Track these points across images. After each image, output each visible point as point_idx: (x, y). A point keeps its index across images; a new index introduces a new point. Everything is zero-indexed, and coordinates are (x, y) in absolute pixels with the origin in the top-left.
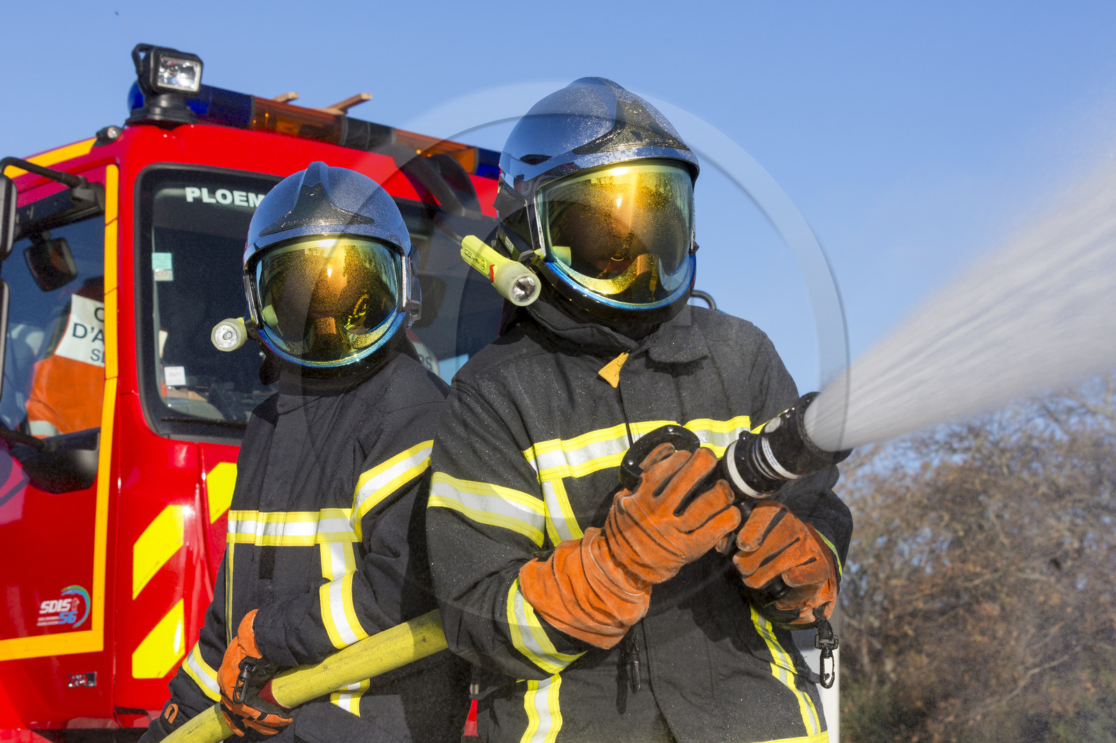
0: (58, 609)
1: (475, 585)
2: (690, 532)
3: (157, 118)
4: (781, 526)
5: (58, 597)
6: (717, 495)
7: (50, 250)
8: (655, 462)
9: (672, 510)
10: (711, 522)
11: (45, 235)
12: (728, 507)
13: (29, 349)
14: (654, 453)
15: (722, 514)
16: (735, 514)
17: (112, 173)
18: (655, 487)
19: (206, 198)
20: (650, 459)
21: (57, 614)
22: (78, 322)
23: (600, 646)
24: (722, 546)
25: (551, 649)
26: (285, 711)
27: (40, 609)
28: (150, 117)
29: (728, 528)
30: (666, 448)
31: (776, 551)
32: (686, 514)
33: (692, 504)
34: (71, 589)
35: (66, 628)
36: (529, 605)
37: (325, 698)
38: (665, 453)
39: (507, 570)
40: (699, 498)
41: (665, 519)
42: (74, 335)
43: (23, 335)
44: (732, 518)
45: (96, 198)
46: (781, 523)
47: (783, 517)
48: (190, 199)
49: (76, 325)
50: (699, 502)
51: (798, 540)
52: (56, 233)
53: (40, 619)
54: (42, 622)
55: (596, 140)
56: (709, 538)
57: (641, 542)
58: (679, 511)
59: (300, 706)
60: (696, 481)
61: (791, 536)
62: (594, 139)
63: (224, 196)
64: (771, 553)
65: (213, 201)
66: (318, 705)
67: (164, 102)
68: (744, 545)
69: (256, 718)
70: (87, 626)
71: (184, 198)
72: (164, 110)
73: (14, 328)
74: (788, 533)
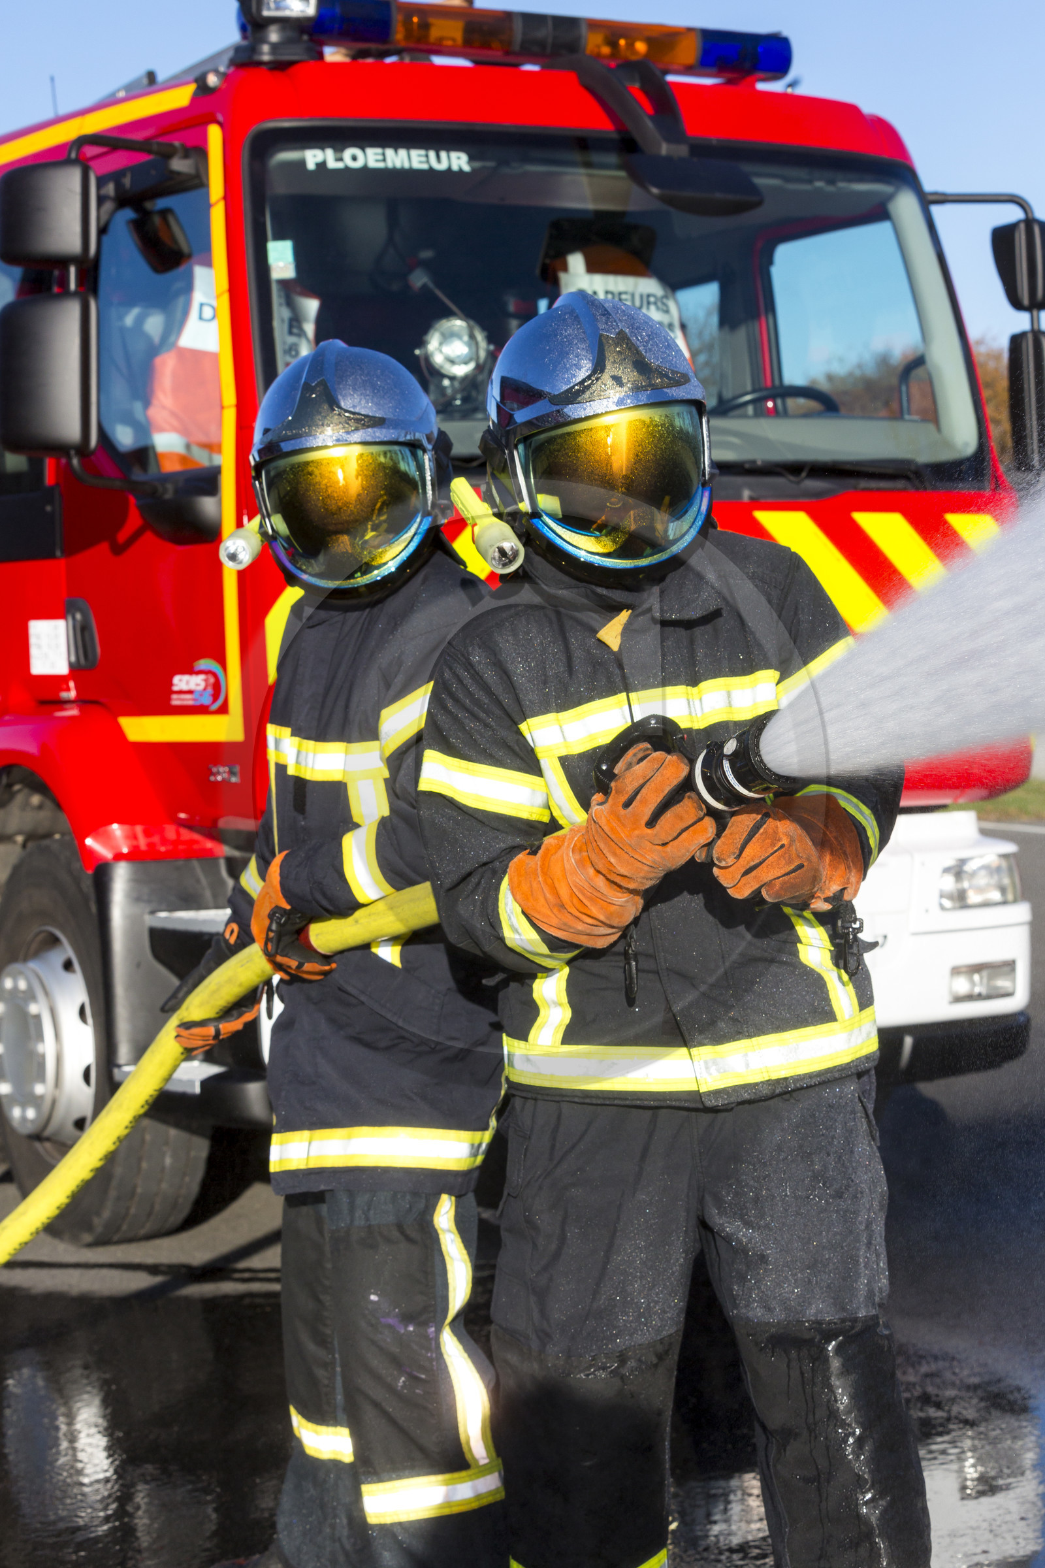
0: (192, 687)
1: (469, 874)
2: (664, 844)
3: (266, 58)
4: (762, 834)
5: (191, 671)
6: (686, 809)
7: (157, 220)
8: (629, 766)
9: (643, 822)
10: (685, 835)
11: (148, 205)
12: (701, 819)
13: (148, 338)
14: (630, 755)
15: (695, 826)
16: (709, 825)
17: (215, 134)
18: (624, 798)
19: (332, 164)
20: (625, 761)
21: (190, 692)
22: (204, 300)
23: (594, 947)
24: (700, 857)
25: (544, 950)
26: (326, 958)
27: (171, 684)
28: (256, 58)
29: (703, 840)
30: (641, 749)
31: (757, 861)
32: (657, 827)
33: (662, 818)
34: (205, 664)
35: (200, 710)
36: (517, 905)
37: (366, 946)
38: (640, 755)
39: (501, 860)
40: (669, 812)
41: (637, 832)
42: (201, 318)
43: (140, 321)
44: (705, 830)
45: (197, 169)
46: (761, 831)
47: (765, 823)
48: (311, 166)
49: (202, 305)
50: (669, 815)
51: (782, 846)
52: (161, 203)
53: (174, 696)
54: (176, 701)
55: (573, 387)
56: (683, 851)
57: (615, 854)
58: (651, 823)
59: (342, 952)
60: (666, 792)
61: (773, 845)
62: (572, 384)
63: (354, 158)
64: (752, 864)
65: (340, 165)
66: (359, 953)
67: (274, 36)
68: (719, 859)
69: (294, 967)
70: (224, 710)
71: (302, 163)
72: (275, 47)
73: (126, 313)
74: (769, 841)
